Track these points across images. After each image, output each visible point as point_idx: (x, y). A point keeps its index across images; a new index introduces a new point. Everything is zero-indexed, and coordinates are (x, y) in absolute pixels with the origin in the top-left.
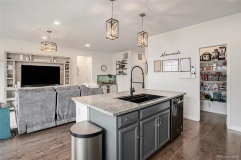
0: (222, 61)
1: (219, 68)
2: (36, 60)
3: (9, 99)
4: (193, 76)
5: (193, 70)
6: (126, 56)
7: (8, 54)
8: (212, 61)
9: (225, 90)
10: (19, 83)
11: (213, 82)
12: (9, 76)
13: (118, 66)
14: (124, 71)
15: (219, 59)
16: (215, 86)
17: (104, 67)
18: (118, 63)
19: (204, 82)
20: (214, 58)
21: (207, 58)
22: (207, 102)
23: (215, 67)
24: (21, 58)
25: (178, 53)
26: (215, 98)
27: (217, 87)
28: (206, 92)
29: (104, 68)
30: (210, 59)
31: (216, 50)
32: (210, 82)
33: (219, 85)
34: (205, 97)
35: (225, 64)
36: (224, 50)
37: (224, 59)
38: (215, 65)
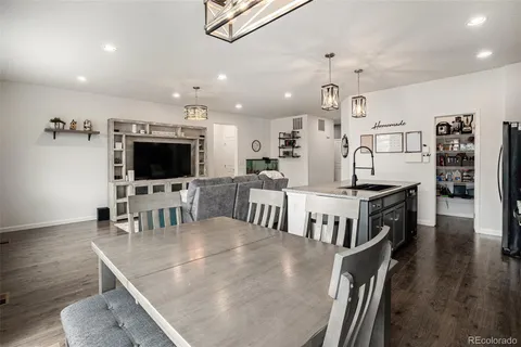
0: (468, 136)
1: (462, 146)
2: (155, 133)
3: (120, 201)
4: (426, 159)
5: (425, 150)
6: (298, 124)
7: (116, 123)
8: (451, 136)
9: (472, 180)
10: (131, 173)
11: (454, 168)
12: (117, 161)
13: (283, 142)
14: (296, 151)
15: (463, 133)
16: (457, 174)
17: (256, 145)
18: (282, 136)
19: (440, 167)
20: (454, 130)
21: (444, 131)
22: (444, 199)
23: (456, 146)
24: (134, 130)
25: (402, 124)
26: (456, 193)
27: (459, 175)
28: (442, 184)
29: (256, 147)
30: (449, 132)
31: (458, 119)
32: (448, 168)
33: (462, 172)
34: (442, 191)
35: (472, 140)
36: (470, 118)
37: (471, 132)
38: (456, 142)
